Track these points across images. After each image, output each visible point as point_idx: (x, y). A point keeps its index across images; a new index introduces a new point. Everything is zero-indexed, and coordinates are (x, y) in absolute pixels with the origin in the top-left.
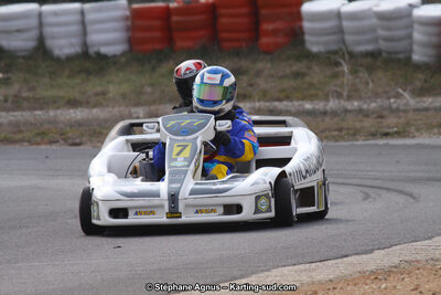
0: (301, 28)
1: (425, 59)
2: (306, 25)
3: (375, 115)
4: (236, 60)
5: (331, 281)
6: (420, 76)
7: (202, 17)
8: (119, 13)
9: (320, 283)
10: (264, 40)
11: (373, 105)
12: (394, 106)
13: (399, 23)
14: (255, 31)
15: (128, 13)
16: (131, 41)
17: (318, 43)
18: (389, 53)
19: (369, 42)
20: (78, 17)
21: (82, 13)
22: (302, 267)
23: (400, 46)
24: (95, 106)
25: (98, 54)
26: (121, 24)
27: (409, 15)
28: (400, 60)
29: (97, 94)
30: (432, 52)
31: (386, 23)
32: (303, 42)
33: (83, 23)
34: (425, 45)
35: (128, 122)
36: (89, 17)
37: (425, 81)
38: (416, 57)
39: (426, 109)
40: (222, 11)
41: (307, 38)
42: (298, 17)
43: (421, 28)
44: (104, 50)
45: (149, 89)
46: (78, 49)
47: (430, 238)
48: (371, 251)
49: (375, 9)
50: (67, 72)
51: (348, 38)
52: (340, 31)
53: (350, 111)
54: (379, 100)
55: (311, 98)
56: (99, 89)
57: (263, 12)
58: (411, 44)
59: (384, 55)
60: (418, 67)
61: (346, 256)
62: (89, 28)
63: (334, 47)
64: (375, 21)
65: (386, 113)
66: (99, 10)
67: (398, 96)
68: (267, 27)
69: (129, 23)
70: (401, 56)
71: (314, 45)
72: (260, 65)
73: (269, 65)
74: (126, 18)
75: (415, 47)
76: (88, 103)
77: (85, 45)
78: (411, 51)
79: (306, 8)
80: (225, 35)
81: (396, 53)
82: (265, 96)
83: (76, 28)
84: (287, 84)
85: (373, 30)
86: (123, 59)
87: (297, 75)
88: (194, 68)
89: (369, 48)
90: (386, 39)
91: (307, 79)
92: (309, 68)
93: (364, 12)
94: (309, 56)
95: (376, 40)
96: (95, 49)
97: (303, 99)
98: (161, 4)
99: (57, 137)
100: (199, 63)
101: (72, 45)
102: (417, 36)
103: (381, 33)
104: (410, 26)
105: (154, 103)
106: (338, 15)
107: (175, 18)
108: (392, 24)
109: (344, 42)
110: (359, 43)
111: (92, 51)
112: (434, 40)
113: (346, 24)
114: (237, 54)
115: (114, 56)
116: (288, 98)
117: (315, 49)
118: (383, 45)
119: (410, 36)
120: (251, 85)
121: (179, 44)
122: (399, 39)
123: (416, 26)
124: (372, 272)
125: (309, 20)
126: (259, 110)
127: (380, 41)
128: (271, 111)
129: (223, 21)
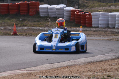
0: (39, 11)
2: (40, 10)
4: (24, 17)
5: (57, 68)
7: (16, 7)
9: (55, 68)
10: (30, 13)
13: (61, 11)
14: (28, 11)
17: (42, 14)
19: (54, 15)
23: (61, 16)
30: (68, 18)
32: (39, 14)
34: (67, 16)
40: (21, 6)
41: (40, 13)
42: (38, 8)
43: (67, 12)
45: (4, 23)
47: (77, 59)
48: (64, 62)
49: (56, 7)
51: (49, 14)
52: (48, 12)
55: (41, 26)
57: (30, 7)
59: (57, 18)
61: (59, 62)
63: (46, 15)
64: (56, 10)
68: (30, 10)
71: (42, 15)
72: (29, 19)
73: (31, 19)
75: (64, 16)
79: (40, 6)
80: (21, 11)
82: (30, 26)
84: (35, 23)
85: (55, 12)
87: (38, 21)
90: (58, 14)
91: (40, 22)
92: (40, 20)
93: (53, 8)
94: (41, 17)
97: (39, 27)
98: (7, 4)
102: (65, 14)
103: (57, 13)
105: (5, 26)
106: (47, 8)
107: (10, 7)
108: (59, 11)
110: (52, 15)
112: (69, 15)
113: (49, 10)
116: (35, 26)
117: (42, 16)
119: (63, 14)
120: (27, 23)
121: (11, 13)
122: (61, 14)
123: (65, 12)
124: (66, 66)
125: (41, 9)
126: (30, 29)
127: (57, 15)
128: (32, 29)
129: (21, 8)
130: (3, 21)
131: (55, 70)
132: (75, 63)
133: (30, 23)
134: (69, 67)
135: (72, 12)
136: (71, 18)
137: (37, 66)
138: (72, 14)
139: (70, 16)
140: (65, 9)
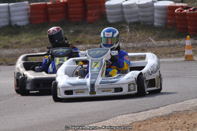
0: (105, 12)
1: (160, 25)
2: (107, 11)
3: (141, 49)
4: (77, 26)
6: (158, 32)
7: (62, 8)
8: (25, 7)
9: (140, 121)
10: (89, 18)
11: (139, 45)
12: (148, 45)
13: (148, 9)
14: (85, 14)
15: (29, 7)
16: (30, 19)
17: (112, 19)
18: (144, 22)
19: (135, 18)
20: (7, 9)
21: (9, 7)
23: (149, 19)
24: (16, 48)
25: (16, 25)
26: (26, 12)
27: (153, 5)
28: (149, 25)
29: (16, 43)
30: (163, 21)
31: (142, 9)
32: (106, 18)
33: (9, 12)
34: (159, 18)
35: (25, 55)
36: (12, 9)
37: (160, 34)
38: (155, 24)
39: (163, 46)
40: (71, 6)
41: (108, 16)
42: (104, 7)
43: (158, 11)
44: (18, 24)
45: (39, 40)
46: (7, 23)
47: (183, 101)
49: (137, 3)
50: (3, 33)
51: (126, 16)
52: (122, 13)
53: (129, 48)
54: (141, 43)
56: (17, 40)
57: (89, 5)
58: (154, 18)
59: (142, 23)
60: (157, 28)
62: (12, 14)
63: (119, 20)
64: (137, 8)
65: (145, 48)
66: (16, 6)
67: (149, 41)
68: (89, 12)
69: (29, 11)
70: (149, 23)
72: (87, 29)
73: (91, 29)
74: (28, 9)
75: (155, 20)
76: (12, 47)
77: (10, 21)
78: (154, 21)
79: (107, 3)
80: (71, 16)
81: (147, 22)
82: (90, 42)
83: (6, 14)
85: (137, 12)
86: (27, 28)
88: (56, 30)
89: (135, 20)
90: (143, 16)
93: (132, 4)
95: (138, 17)
96: (15, 23)
98: (44, 3)
99: (3, 62)
100: (59, 28)
101: (4, 22)
102: (156, 14)
103: (141, 13)
104: (153, 10)
105: (42, 46)
106: (121, 6)
107: (49, 9)
108: (145, 9)
109: (124, 18)
110: (131, 18)
111: (13, 24)
112: (164, 16)
113: (124, 10)
114: (77, 24)
115: (23, 26)
117: (111, 21)
118: (141, 19)
119: (153, 15)
120: (84, 38)
121: (51, 20)
122: (148, 16)
123: (155, 10)
125: (108, 9)
127: (140, 17)
129: (71, 9)
130: (38, 37)
132: (178, 110)
133: (89, 37)
134: (167, 117)
135: (169, 11)
136: (169, 21)
138: (169, 14)
139: (166, 19)
140: (155, 4)
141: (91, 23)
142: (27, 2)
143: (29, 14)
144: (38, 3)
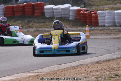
1: (72, 19)
2: (45, 11)
4: (29, 19)
5: (65, 69)
6: (71, 23)
7: (21, 9)
8: (2, 8)
9: (62, 69)
10: (36, 14)
12: (66, 30)
13: (67, 11)
14: (33, 12)
15: (4, 8)
17: (48, 15)
18: (64, 17)
22: (57, 65)
23: (67, 16)
26: (2, 10)
27: (69, 9)
30: (74, 17)
31: (63, 11)
32: (44, 15)
34: (72, 16)
37: (73, 24)
38: (70, 19)
40: (26, 8)
41: (45, 14)
42: (43, 9)
43: (72, 12)
47: (84, 59)
48: (72, 62)
49: (61, 7)
51: (55, 14)
52: (53, 12)
55: (47, 28)
57: (35, 8)
58: (69, 15)
59: (63, 18)
60: (71, 21)
61: (66, 63)
63: (51, 16)
64: (61, 10)
67: (67, 27)
68: (36, 11)
69: (4, 10)
70: (67, 18)
71: (47, 15)
72: (35, 20)
73: (37, 20)
74: (4, 9)
75: (70, 16)
78: (69, 17)
79: (45, 7)
80: (26, 13)
82: (36, 27)
84: (41, 24)
85: (61, 12)
87: (43, 22)
89: (60, 16)
90: (63, 14)
91: (46, 23)
92: (46, 21)
93: (58, 8)
94: (46, 18)
95: (61, 14)
97: (45, 28)
98: (12, 6)
104: (69, 11)
106: (53, 9)
107: (15, 9)
108: (65, 11)
109: (54, 15)
110: (58, 15)
113: (54, 11)
114: (29, 17)
116: (41, 28)
118: (63, 16)
119: (69, 14)
120: (33, 25)
121: (16, 15)
122: (66, 14)
123: (70, 11)
124: (73, 67)
126: (35, 30)
128: (38, 30)
129: (26, 10)
131: (62, 71)
132: (82, 64)
133: (35, 24)
134: (76, 67)
135: (77, 12)
136: (77, 17)
137: (44, 68)
138: (77, 14)
139: (76, 16)
140: (70, 8)
141: (36, 17)
142: (3, 5)
143: (4, 11)
144: (9, 6)
